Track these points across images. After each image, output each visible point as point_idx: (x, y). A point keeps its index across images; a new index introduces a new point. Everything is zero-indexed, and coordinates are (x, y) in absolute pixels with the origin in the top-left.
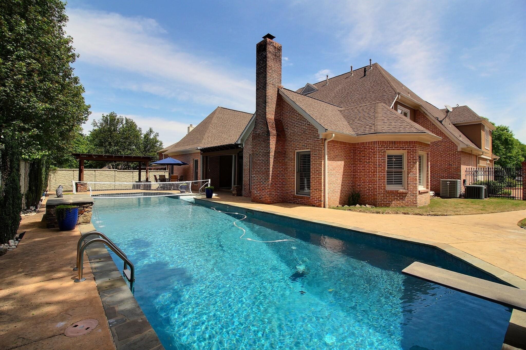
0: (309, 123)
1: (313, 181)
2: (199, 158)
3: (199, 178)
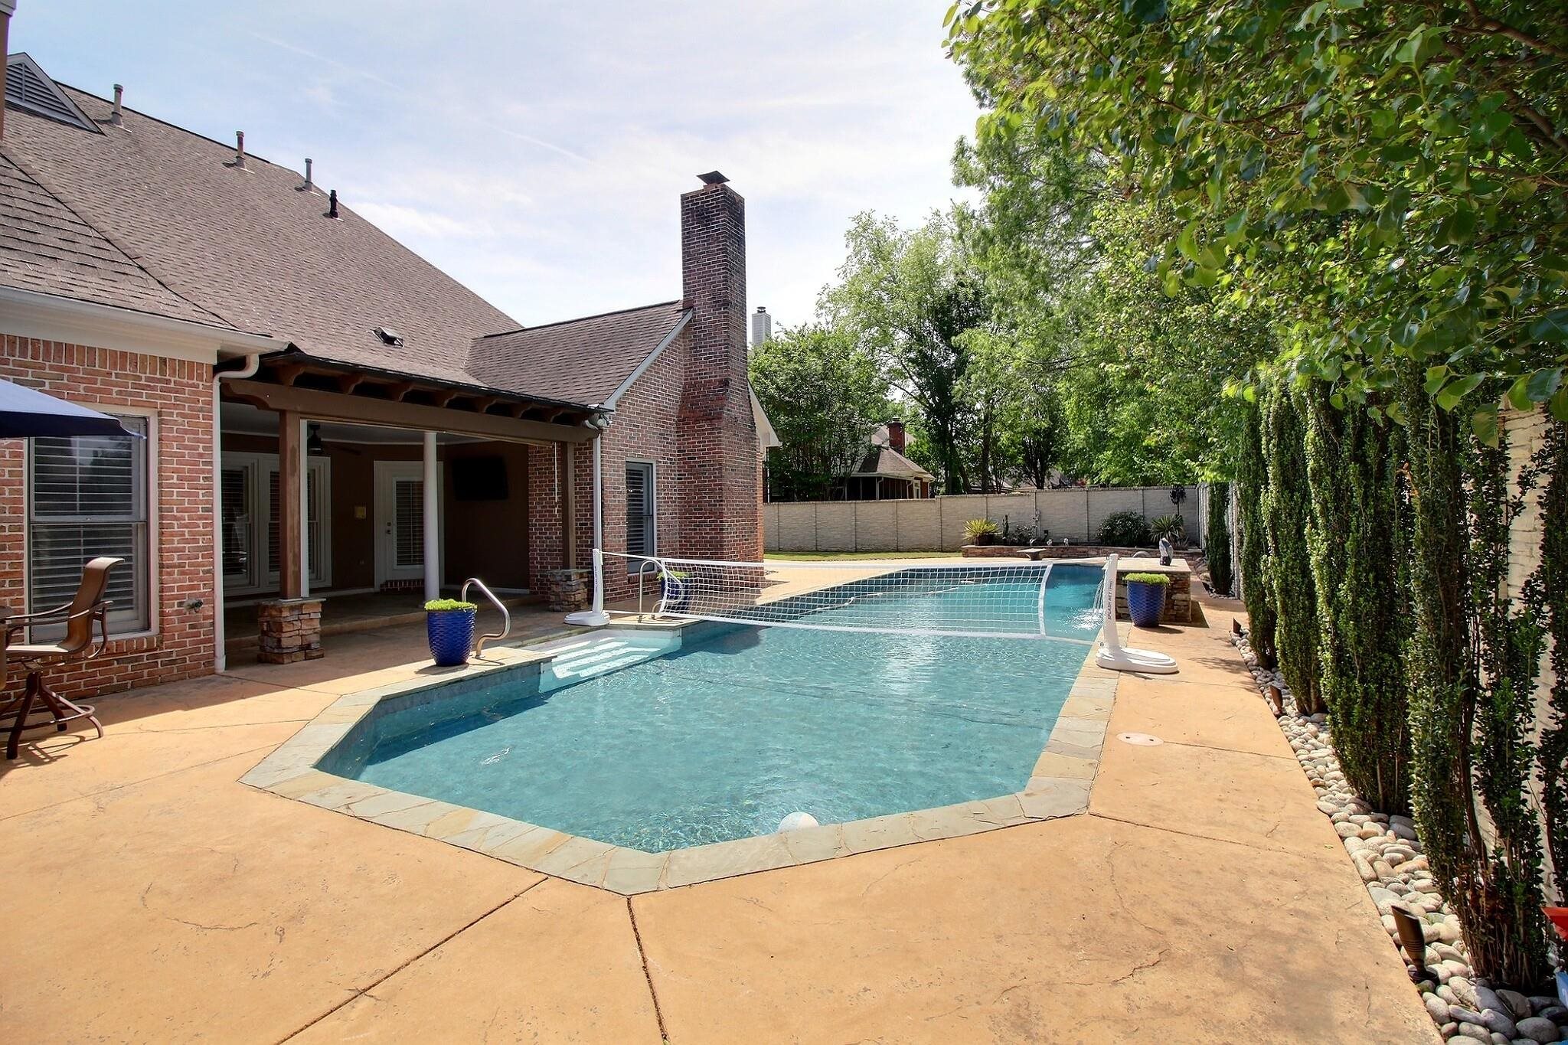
2: (175, 412)
3: (183, 573)
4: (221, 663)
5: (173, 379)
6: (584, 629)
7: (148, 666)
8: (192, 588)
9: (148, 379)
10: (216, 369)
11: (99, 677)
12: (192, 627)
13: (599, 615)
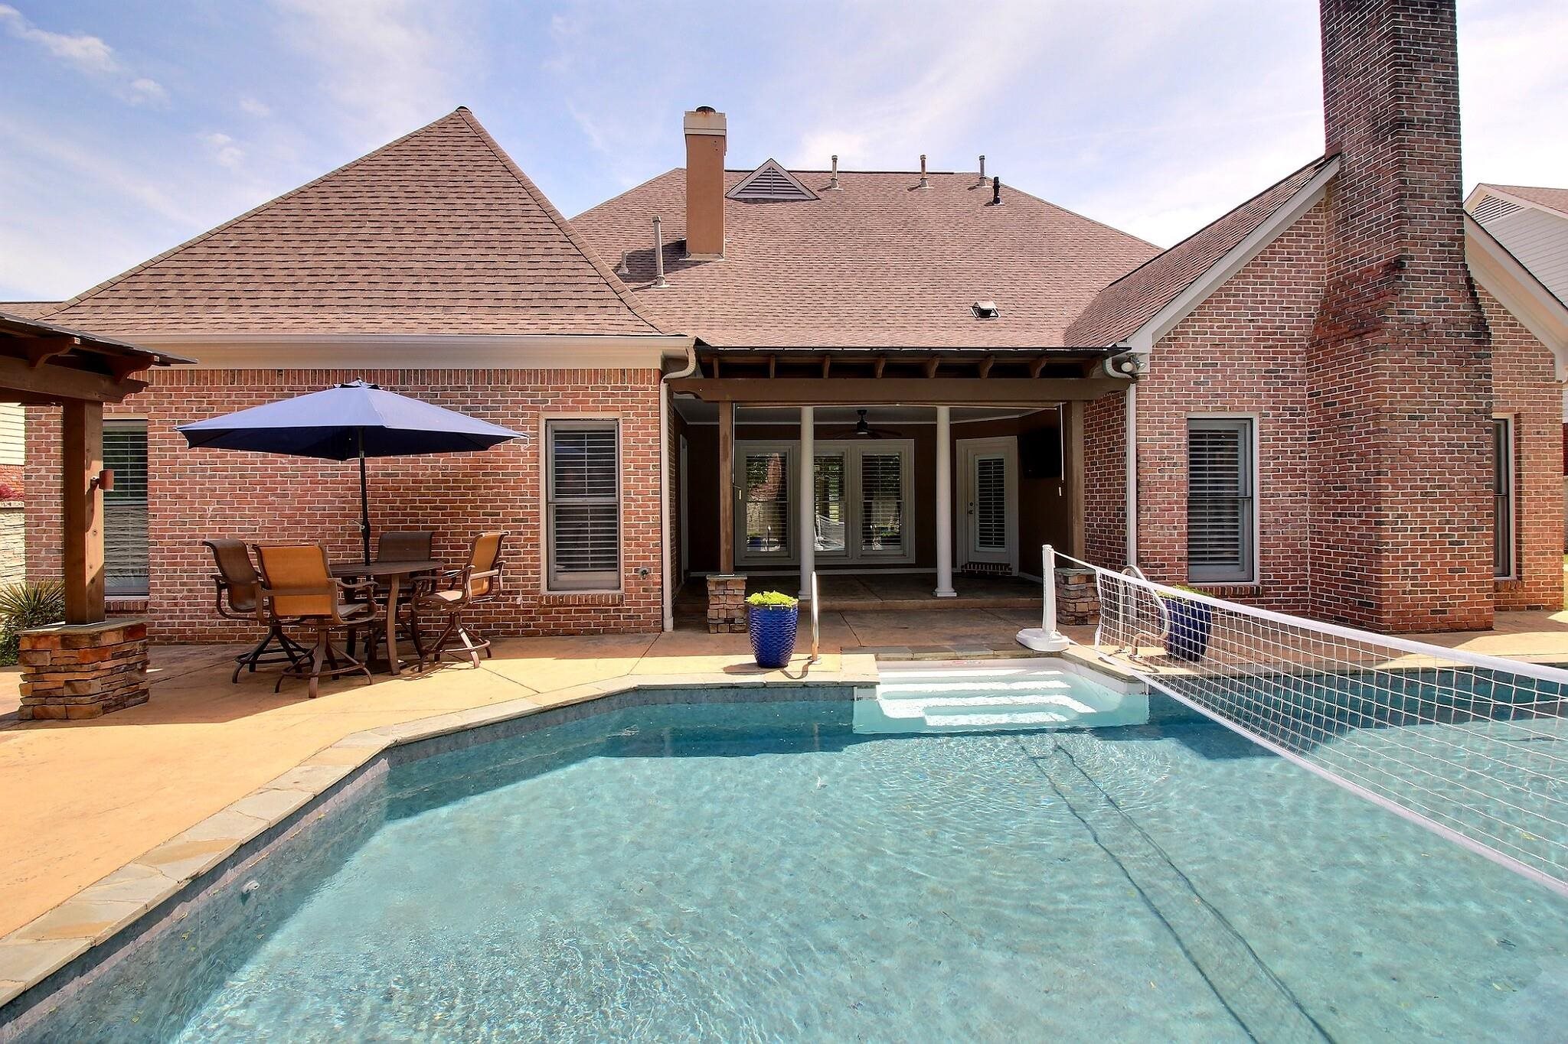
0: (1513, 318)
1: (1534, 524)
2: (632, 412)
3: (638, 545)
4: (669, 623)
5: (630, 386)
6: (1024, 651)
7: (614, 618)
8: (645, 557)
9: (613, 388)
10: (662, 373)
11: (582, 621)
12: (645, 590)
13: (1048, 636)
